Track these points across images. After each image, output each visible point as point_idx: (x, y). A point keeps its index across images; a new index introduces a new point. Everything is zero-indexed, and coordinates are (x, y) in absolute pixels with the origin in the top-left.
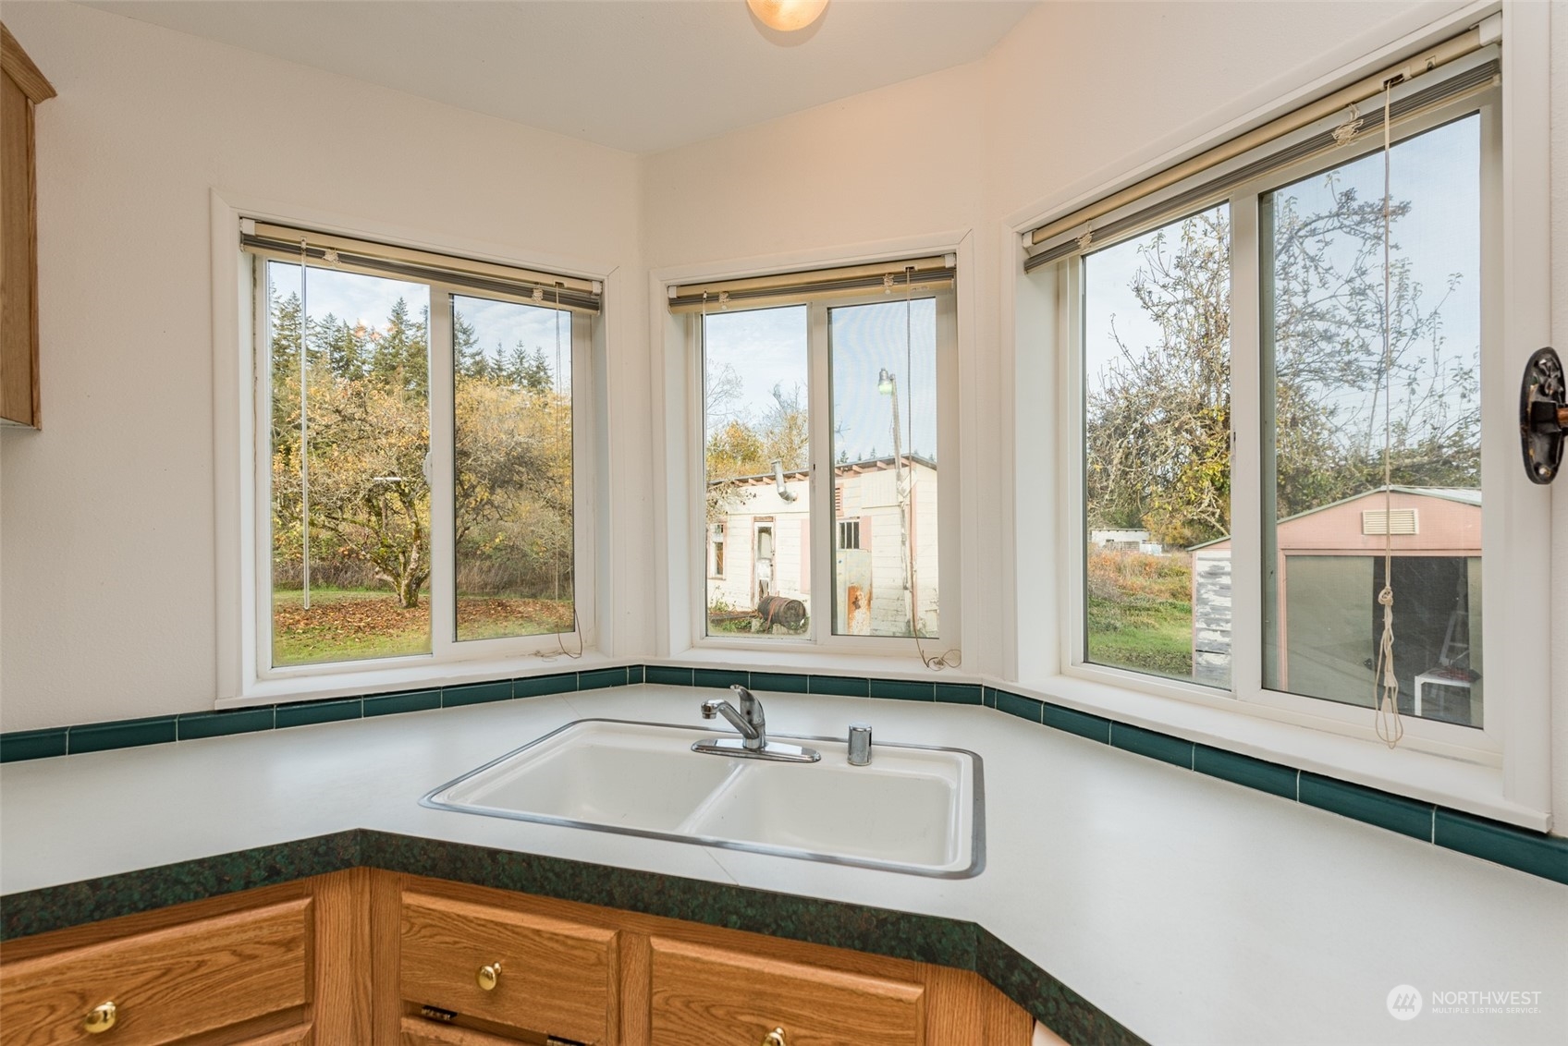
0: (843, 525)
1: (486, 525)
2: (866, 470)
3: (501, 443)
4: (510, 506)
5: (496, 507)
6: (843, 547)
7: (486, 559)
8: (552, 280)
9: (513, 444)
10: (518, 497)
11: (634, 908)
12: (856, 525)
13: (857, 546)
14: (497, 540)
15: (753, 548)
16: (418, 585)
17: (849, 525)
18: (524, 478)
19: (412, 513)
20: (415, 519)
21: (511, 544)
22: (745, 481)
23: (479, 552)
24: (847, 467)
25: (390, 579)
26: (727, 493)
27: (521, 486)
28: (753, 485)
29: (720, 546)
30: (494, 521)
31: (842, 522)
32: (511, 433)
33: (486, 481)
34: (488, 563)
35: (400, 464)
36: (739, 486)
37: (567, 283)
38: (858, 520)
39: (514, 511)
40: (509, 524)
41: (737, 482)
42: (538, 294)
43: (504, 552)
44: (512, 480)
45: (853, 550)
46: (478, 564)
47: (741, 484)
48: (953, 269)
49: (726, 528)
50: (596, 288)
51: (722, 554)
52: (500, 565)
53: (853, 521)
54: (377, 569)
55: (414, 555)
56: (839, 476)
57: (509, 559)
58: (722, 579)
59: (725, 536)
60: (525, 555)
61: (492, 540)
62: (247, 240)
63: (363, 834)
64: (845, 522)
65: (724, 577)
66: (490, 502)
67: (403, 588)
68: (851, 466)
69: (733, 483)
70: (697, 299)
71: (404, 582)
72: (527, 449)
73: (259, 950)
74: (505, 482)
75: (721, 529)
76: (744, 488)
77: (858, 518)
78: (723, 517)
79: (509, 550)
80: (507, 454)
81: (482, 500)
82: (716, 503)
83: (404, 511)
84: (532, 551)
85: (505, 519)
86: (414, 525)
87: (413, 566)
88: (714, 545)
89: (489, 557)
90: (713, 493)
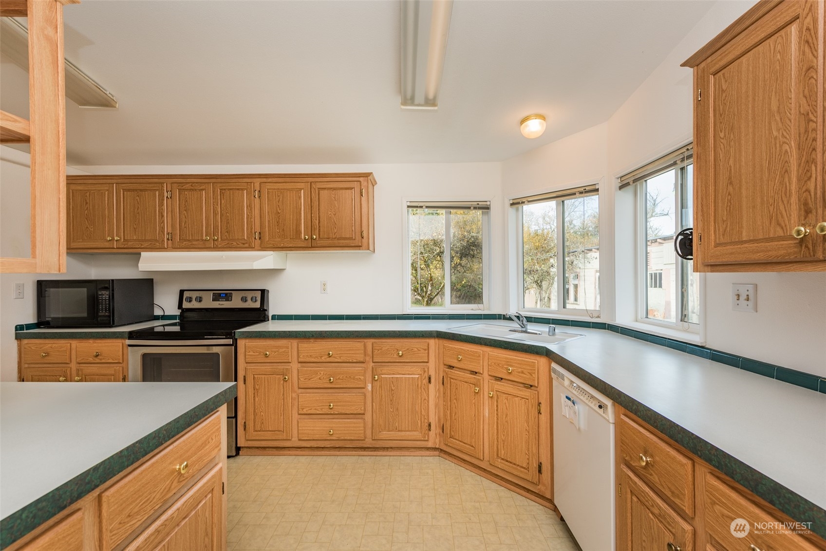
0: (652, 274)
1: (458, 275)
2: (666, 241)
3: (465, 237)
4: (469, 266)
5: (463, 267)
6: (651, 287)
7: (458, 291)
8: (476, 203)
9: (470, 237)
10: (473, 262)
11: (485, 345)
12: (660, 274)
13: (660, 286)
14: (463, 282)
15: (595, 287)
16: (431, 301)
17: (656, 274)
18: (475, 253)
19: (428, 269)
20: (430, 272)
21: (470, 284)
22: (590, 250)
23: (455, 288)
24: (654, 240)
25: (420, 298)
26: (579, 257)
27: (473, 256)
28: (595, 252)
29: (576, 286)
30: (462, 273)
31: (651, 272)
32: (469, 232)
33: (459, 255)
34: (459, 293)
35: (424, 248)
36: (587, 253)
37: (480, 203)
38: (661, 272)
39: (471, 269)
40: (468, 275)
41: (586, 251)
42: (472, 208)
43: (466, 288)
44: (469, 253)
45: (658, 289)
46: (455, 293)
47: (588, 252)
48: (598, 189)
49: (580, 276)
50: (488, 203)
51: (577, 290)
52: (465, 294)
53: (658, 272)
54: (416, 294)
55: (430, 288)
56: (649, 245)
57: (468, 291)
58: (577, 304)
59: (579, 281)
60: (475, 290)
61: (461, 282)
62: (408, 207)
63: (437, 331)
64: (653, 272)
65: (578, 303)
66: (460, 264)
67: (425, 302)
68: (656, 239)
69: (583, 251)
70: (518, 203)
71: (426, 300)
72: (476, 238)
73: (421, 349)
74: (466, 255)
75: (577, 277)
76: (589, 254)
77: (662, 270)
78: (578, 270)
79: (468, 287)
80: (468, 241)
81: (457, 263)
82: (572, 263)
83: (426, 269)
84: (479, 288)
85: (467, 272)
86: (429, 275)
87: (429, 293)
88: (573, 285)
89: (460, 290)
90: (572, 257)
